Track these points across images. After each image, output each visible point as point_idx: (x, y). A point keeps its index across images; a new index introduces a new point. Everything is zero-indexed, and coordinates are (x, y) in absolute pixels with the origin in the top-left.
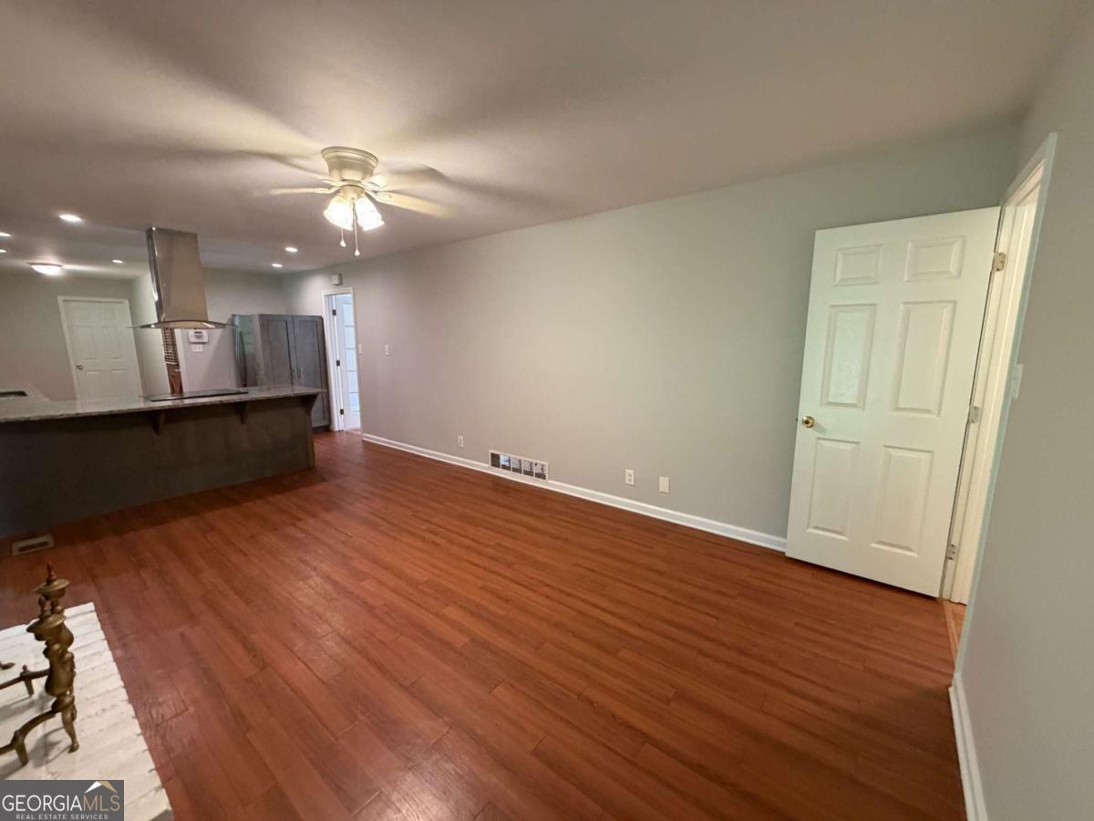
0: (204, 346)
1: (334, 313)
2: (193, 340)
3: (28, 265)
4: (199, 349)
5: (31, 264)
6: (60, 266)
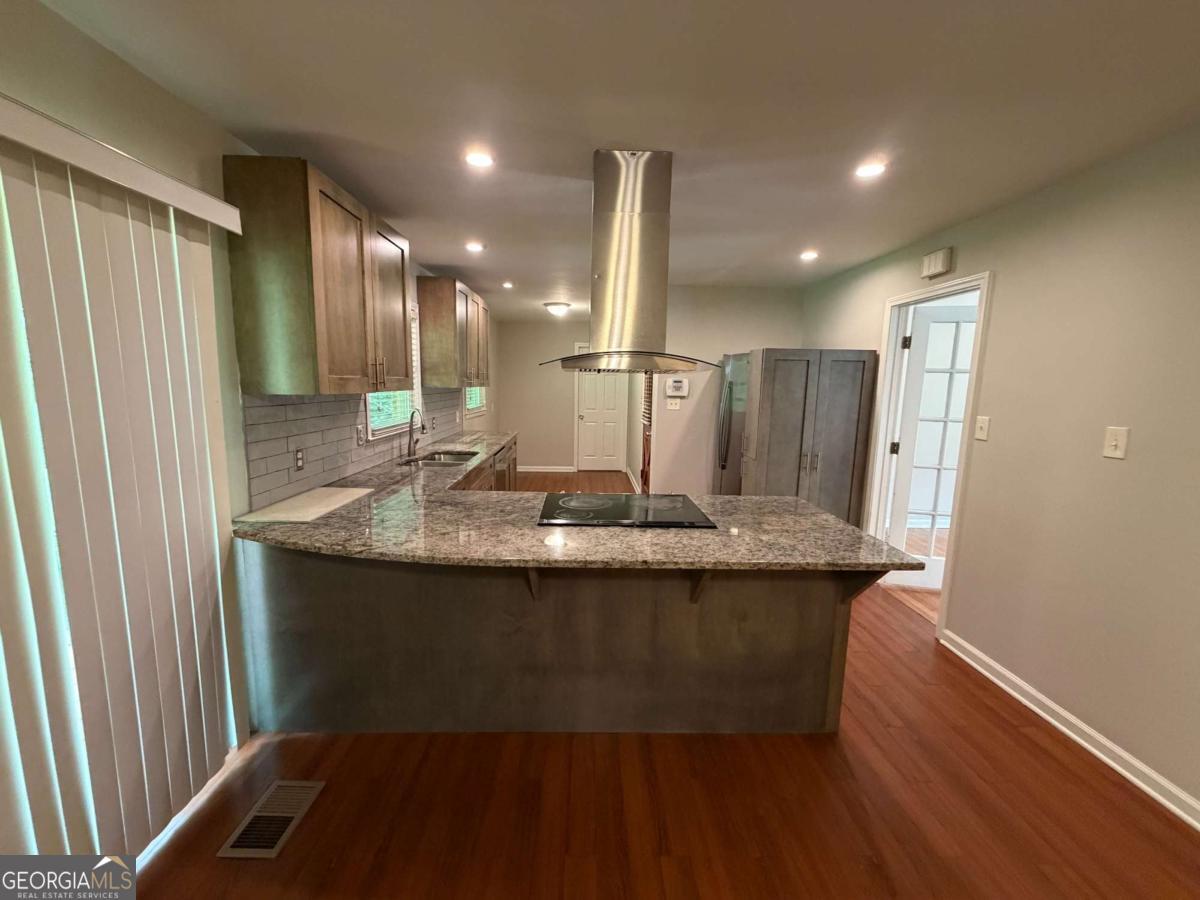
0: (683, 401)
1: (906, 343)
2: (670, 392)
3: (544, 307)
4: (675, 405)
5: (546, 305)
6: (568, 305)
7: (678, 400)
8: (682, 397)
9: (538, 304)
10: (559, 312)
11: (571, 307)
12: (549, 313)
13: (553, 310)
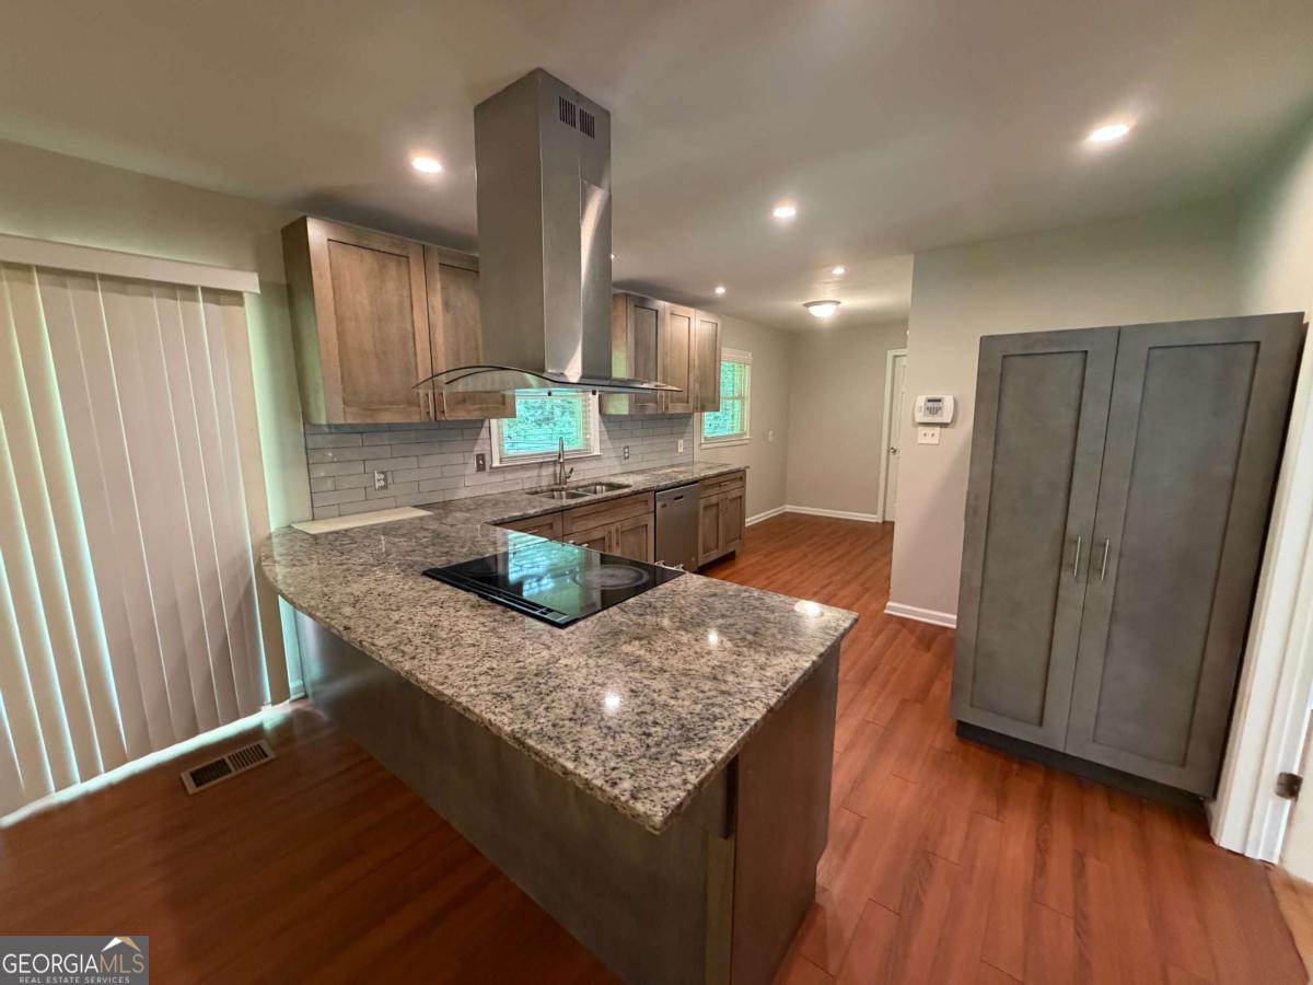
0: (943, 429)
2: (920, 417)
3: (805, 308)
4: (931, 436)
5: (807, 305)
6: (838, 303)
7: (937, 430)
8: (943, 425)
9: (798, 304)
10: (824, 313)
11: (840, 306)
12: (810, 314)
13: (815, 311)
